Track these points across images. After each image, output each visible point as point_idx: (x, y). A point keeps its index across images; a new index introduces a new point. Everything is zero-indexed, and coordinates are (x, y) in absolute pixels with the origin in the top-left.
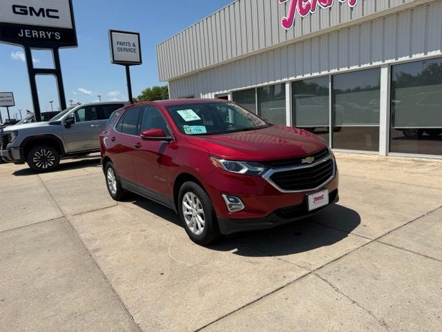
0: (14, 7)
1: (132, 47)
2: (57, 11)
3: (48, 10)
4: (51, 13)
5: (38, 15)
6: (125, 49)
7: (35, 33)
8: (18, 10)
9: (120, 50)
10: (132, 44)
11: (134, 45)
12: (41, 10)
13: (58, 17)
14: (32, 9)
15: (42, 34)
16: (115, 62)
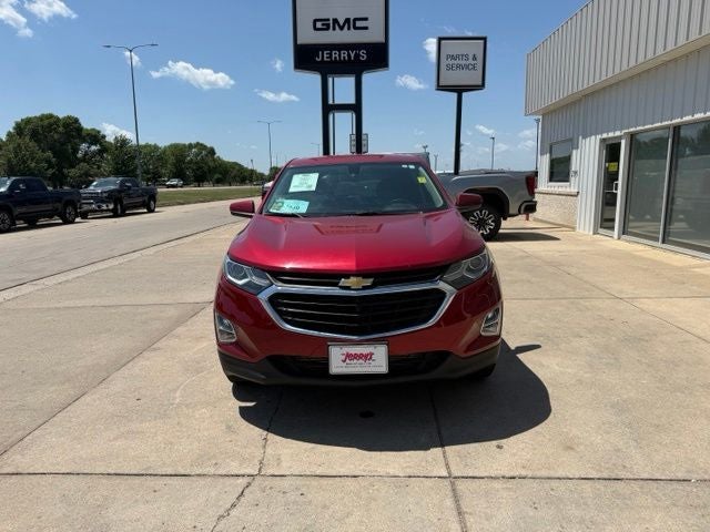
0: (315, 21)
1: (471, 61)
2: (366, 19)
3: (355, 20)
4: (359, 24)
5: (342, 28)
6: (459, 66)
7: (335, 54)
8: (319, 25)
9: (450, 68)
10: (471, 57)
11: (475, 58)
12: (347, 20)
13: (366, 28)
14: (335, 21)
15: (344, 54)
16: (440, 88)
